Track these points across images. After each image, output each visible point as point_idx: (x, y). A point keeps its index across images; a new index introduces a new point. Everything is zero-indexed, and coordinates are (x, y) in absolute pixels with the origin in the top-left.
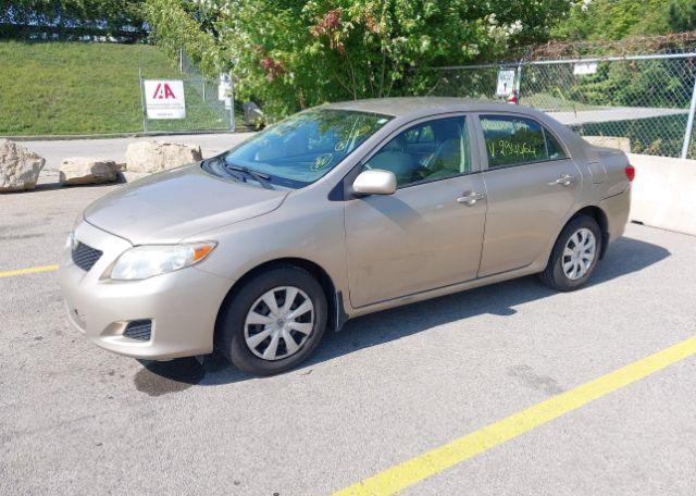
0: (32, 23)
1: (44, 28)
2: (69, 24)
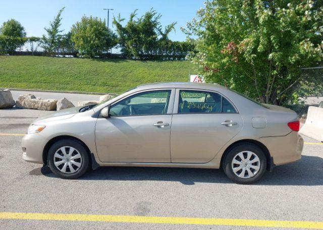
0: (164, 54)
1: (167, 56)
2: (177, 54)
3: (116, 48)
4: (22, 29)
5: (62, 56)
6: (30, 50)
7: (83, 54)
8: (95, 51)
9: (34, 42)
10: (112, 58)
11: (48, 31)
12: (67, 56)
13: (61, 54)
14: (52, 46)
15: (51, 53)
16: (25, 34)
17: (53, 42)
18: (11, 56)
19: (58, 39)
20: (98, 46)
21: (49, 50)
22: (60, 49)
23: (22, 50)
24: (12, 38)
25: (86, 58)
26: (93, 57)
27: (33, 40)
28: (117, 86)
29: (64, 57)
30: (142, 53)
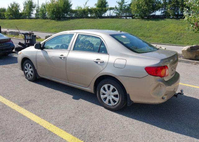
3: (160, 11)
4: (106, 3)
5: (125, 18)
6: (109, 15)
7: (137, 16)
8: (145, 14)
9: (111, 10)
10: (156, 18)
11: (119, 3)
12: (128, 18)
13: (125, 17)
14: (120, 12)
15: (120, 16)
16: (108, 6)
17: (121, 10)
18: (100, 19)
19: (124, 7)
20: (146, 10)
21: (119, 15)
22: (125, 14)
23: (105, 16)
24: (100, 9)
25: (138, 18)
26: (143, 18)
27: (111, 9)
28: (150, 37)
29: (126, 18)
30: (178, 13)
